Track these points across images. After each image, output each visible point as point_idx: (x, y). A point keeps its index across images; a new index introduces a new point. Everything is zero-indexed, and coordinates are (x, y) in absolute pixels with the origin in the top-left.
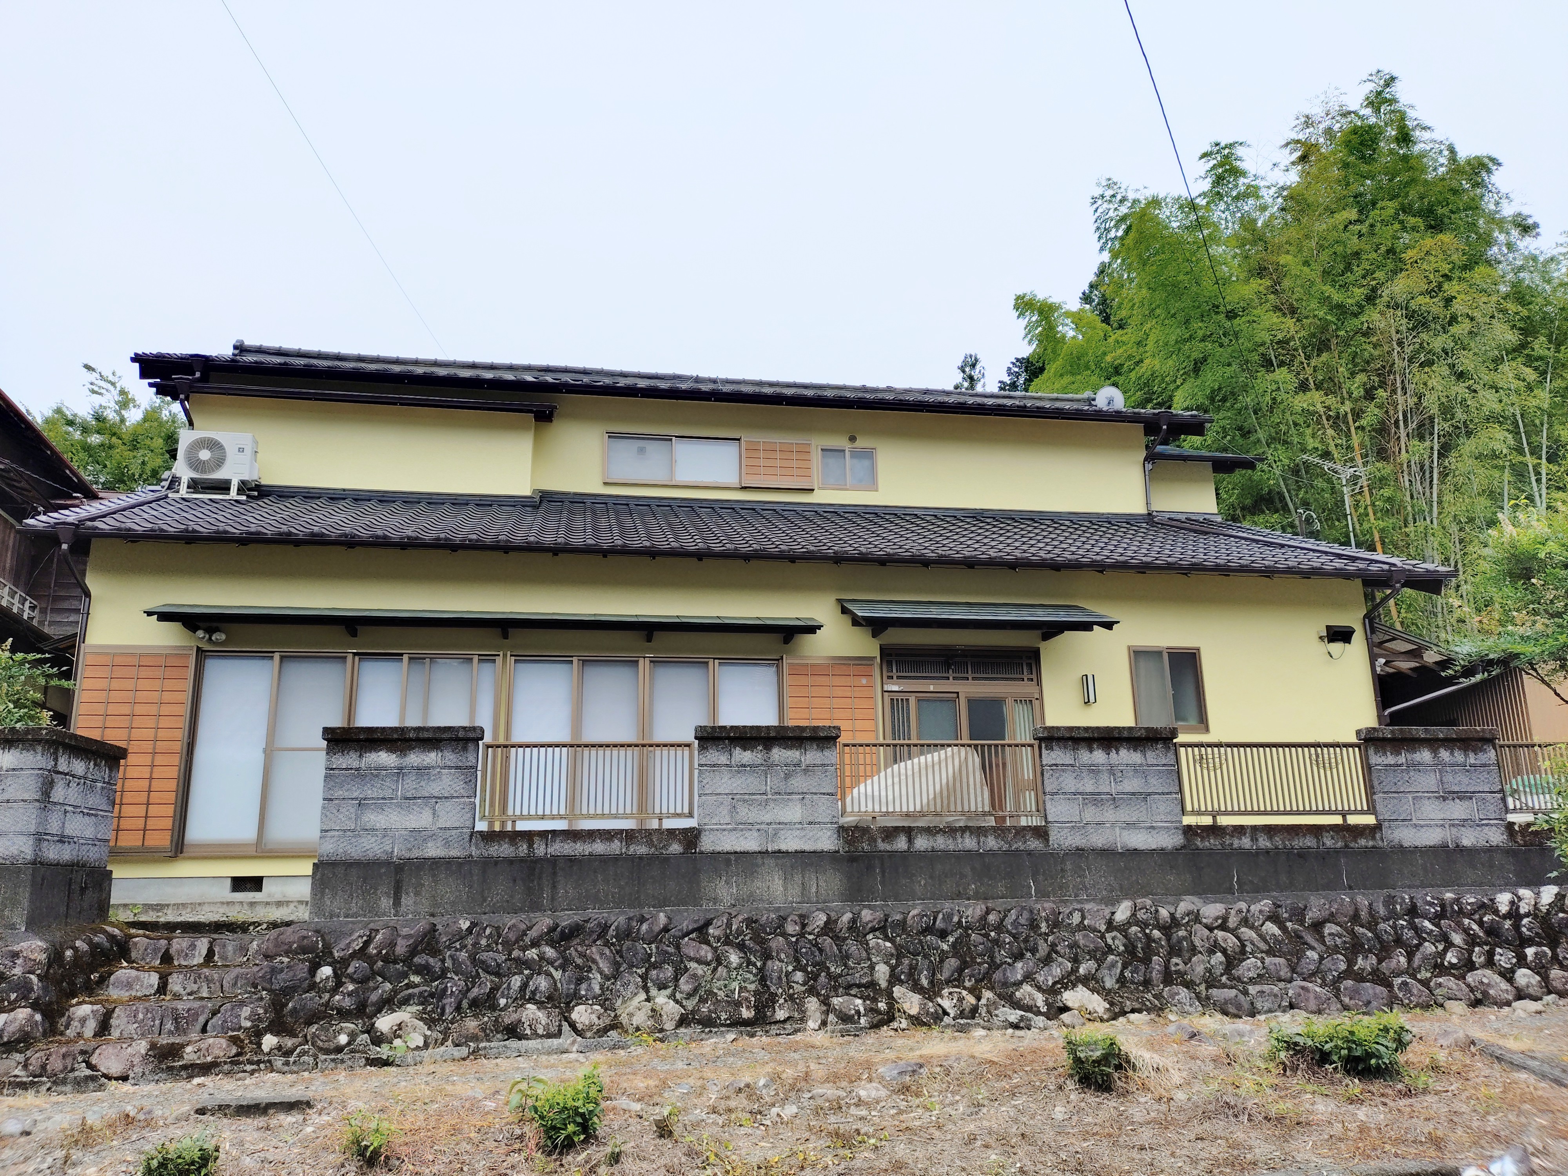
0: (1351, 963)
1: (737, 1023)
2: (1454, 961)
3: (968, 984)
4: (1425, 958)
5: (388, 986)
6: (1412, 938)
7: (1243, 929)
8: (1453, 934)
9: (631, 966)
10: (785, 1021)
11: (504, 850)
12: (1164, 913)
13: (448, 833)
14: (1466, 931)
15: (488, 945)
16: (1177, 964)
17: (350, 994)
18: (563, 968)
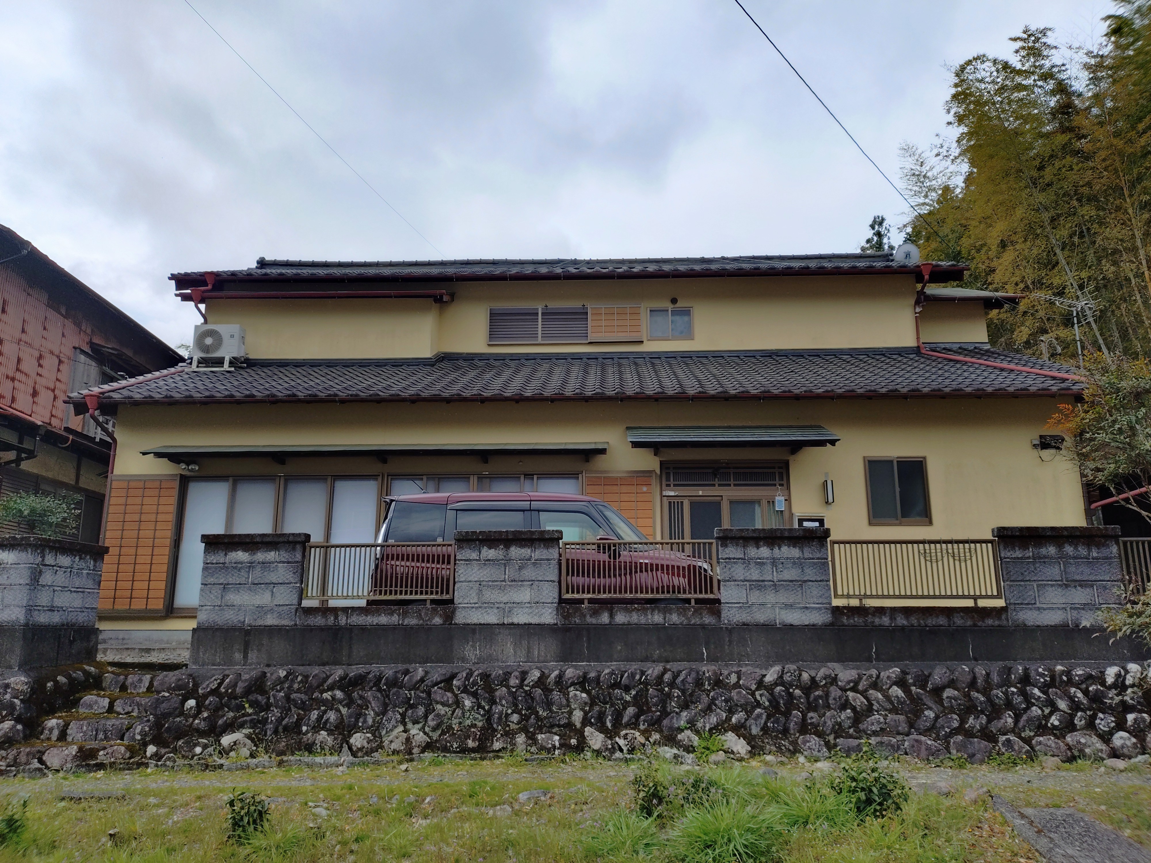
0: (963, 721)
1: (464, 750)
2: (1057, 723)
3: (642, 727)
4: (1030, 720)
5: (231, 714)
6: (1020, 703)
7: (871, 692)
8: (1059, 700)
9: (395, 706)
10: (500, 750)
11: (318, 621)
12: (805, 676)
13: (281, 608)
14: (1072, 699)
15: (299, 689)
16: (812, 718)
17: (205, 719)
18: (348, 706)
